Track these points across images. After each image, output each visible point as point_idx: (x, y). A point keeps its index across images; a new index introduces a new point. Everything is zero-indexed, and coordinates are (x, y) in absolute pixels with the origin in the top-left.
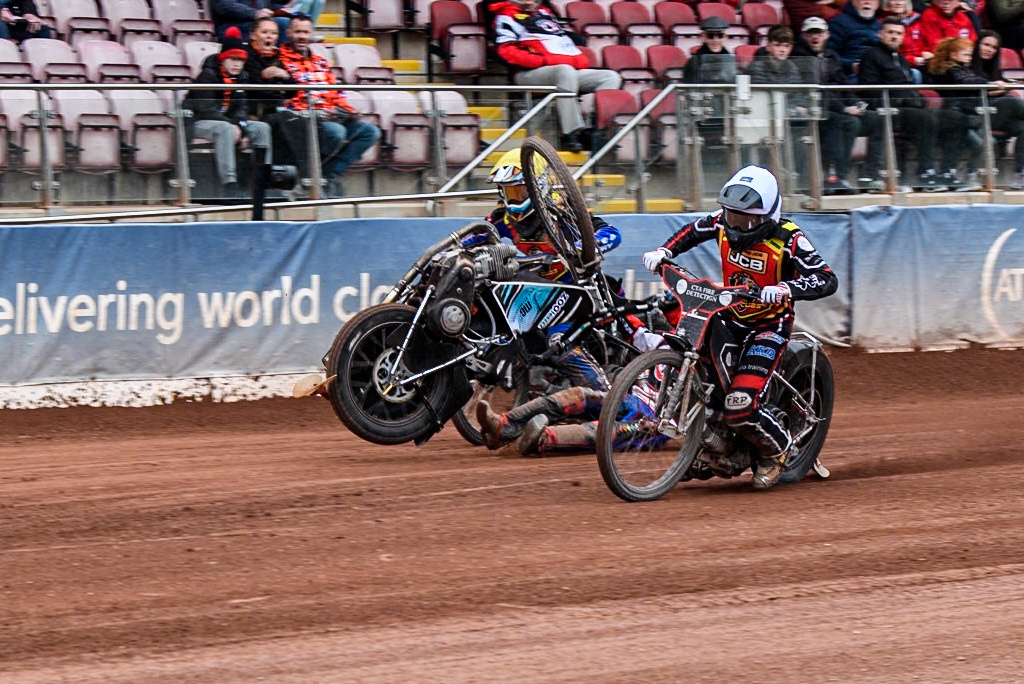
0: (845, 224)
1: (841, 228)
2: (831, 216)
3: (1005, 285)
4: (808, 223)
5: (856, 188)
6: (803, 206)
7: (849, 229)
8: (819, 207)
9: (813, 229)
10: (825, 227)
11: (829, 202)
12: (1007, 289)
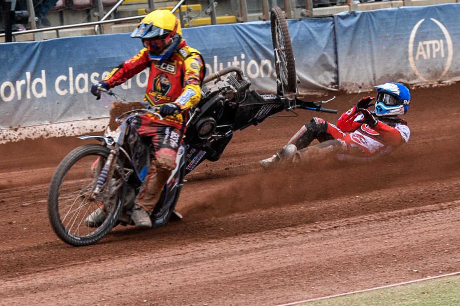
0: (331, 23)
1: (329, 25)
2: (322, 19)
3: (421, 51)
4: (310, 24)
5: (329, 3)
6: (302, 15)
7: (333, 25)
8: (312, 14)
9: (314, 26)
10: (320, 25)
11: (317, 12)
12: (423, 53)
